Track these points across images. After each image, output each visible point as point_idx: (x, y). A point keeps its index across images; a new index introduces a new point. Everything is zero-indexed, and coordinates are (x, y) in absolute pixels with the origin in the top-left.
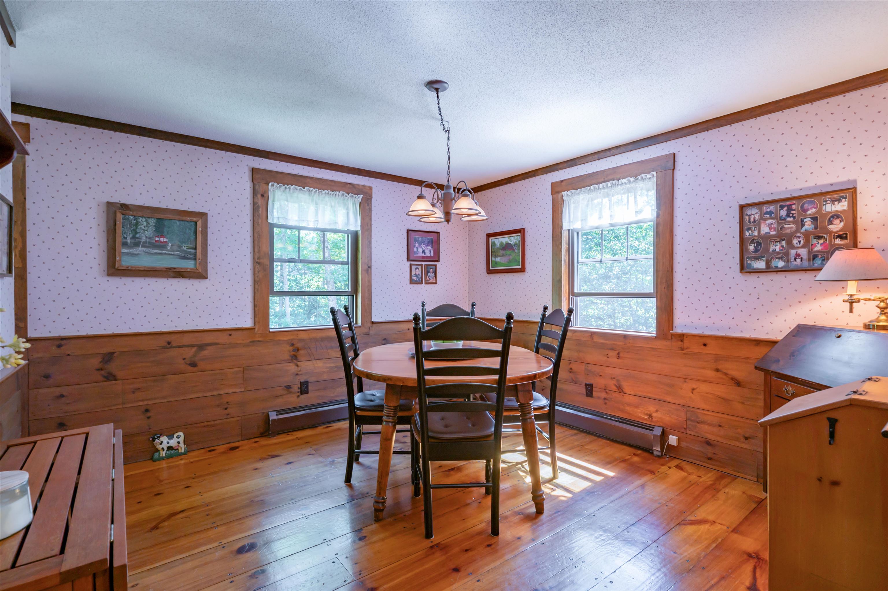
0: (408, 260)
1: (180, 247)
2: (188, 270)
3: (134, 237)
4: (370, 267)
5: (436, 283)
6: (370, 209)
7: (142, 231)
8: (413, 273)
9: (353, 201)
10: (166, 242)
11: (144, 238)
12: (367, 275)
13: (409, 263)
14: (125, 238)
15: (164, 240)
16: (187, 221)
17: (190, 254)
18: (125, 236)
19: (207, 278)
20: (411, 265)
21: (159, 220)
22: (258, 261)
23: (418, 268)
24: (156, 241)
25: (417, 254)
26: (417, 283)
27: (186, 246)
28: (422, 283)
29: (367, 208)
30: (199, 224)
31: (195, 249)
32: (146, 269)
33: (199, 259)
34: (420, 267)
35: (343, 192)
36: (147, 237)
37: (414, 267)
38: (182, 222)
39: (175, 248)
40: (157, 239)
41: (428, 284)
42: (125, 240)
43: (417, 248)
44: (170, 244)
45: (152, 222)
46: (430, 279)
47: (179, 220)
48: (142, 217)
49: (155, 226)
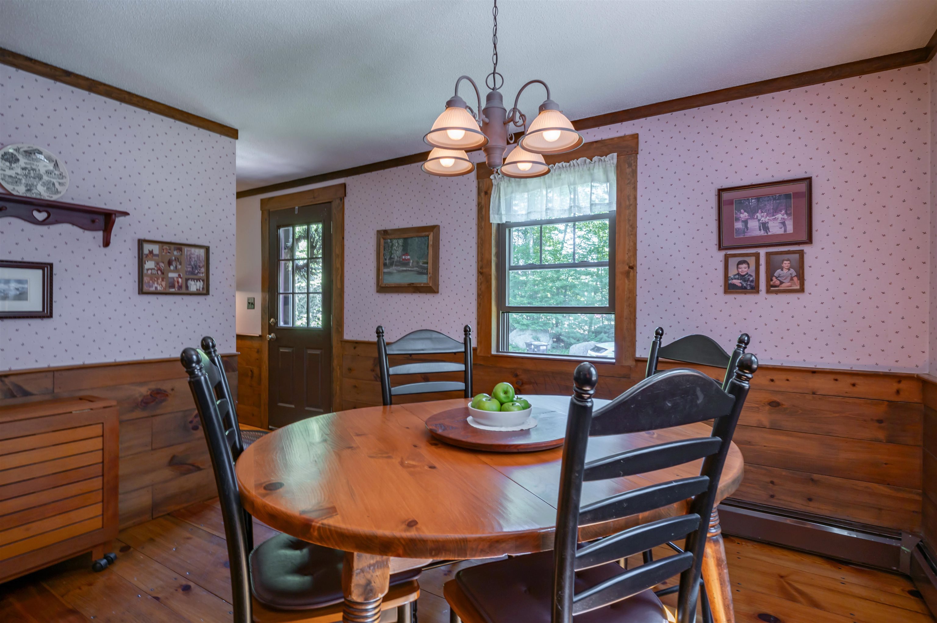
0: (720, 248)
1: (418, 263)
2: (422, 285)
3: (391, 258)
4: (632, 268)
5: (802, 290)
6: (634, 172)
7: (395, 251)
8: (733, 272)
9: (604, 166)
10: (409, 259)
11: (396, 258)
12: (626, 281)
13: (723, 253)
14: (386, 259)
15: (408, 258)
16: (423, 237)
17: (424, 269)
18: (386, 258)
19: (438, 292)
20: (727, 258)
21: (405, 239)
22: (481, 270)
23: (745, 262)
24: (403, 260)
25: (744, 232)
26: (742, 290)
27: (422, 261)
28: (758, 292)
29: (628, 170)
30: (431, 237)
31: (427, 263)
32: (396, 286)
33: (430, 273)
34: (752, 261)
35: (585, 158)
36: (397, 257)
37: (733, 262)
38: (420, 239)
39: (415, 264)
40: (403, 257)
41: (777, 292)
42: (385, 261)
43: (746, 222)
44: (411, 261)
45: (401, 242)
46: (782, 283)
47: (418, 237)
48: (395, 239)
49: (403, 246)
